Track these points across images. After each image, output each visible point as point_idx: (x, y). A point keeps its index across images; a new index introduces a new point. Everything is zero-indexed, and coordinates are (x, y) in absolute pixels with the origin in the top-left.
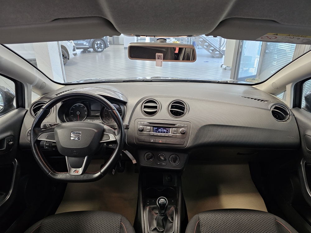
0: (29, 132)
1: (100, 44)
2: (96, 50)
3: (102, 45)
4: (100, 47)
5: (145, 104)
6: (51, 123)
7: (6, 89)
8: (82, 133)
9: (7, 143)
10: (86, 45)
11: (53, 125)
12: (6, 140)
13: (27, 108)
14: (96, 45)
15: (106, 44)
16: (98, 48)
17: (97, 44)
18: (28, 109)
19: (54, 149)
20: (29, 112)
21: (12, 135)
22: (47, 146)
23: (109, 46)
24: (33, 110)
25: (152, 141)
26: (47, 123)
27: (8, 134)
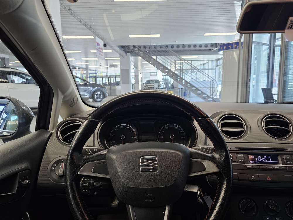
0: (53, 164)
1: (100, 95)
2: (95, 99)
3: (102, 96)
4: (99, 98)
5: (221, 121)
6: (93, 148)
7: (24, 107)
8: (159, 158)
9: (19, 181)
10: (87, 96)
11: (96, 150)
12: (18, 177)
13: (52, 129)
14: (95, 95)
15: (105, 95)
16: (97, 98)
17: (97, 95)
18: (53, 131)
19: (95, 193)
20: (54, 135)
21: (29, 169)
22: (85, 187)
23: (107, 97)
24: (61, 132)
25: (253, 178)
26: (88, 148)
27: (23, 166)
